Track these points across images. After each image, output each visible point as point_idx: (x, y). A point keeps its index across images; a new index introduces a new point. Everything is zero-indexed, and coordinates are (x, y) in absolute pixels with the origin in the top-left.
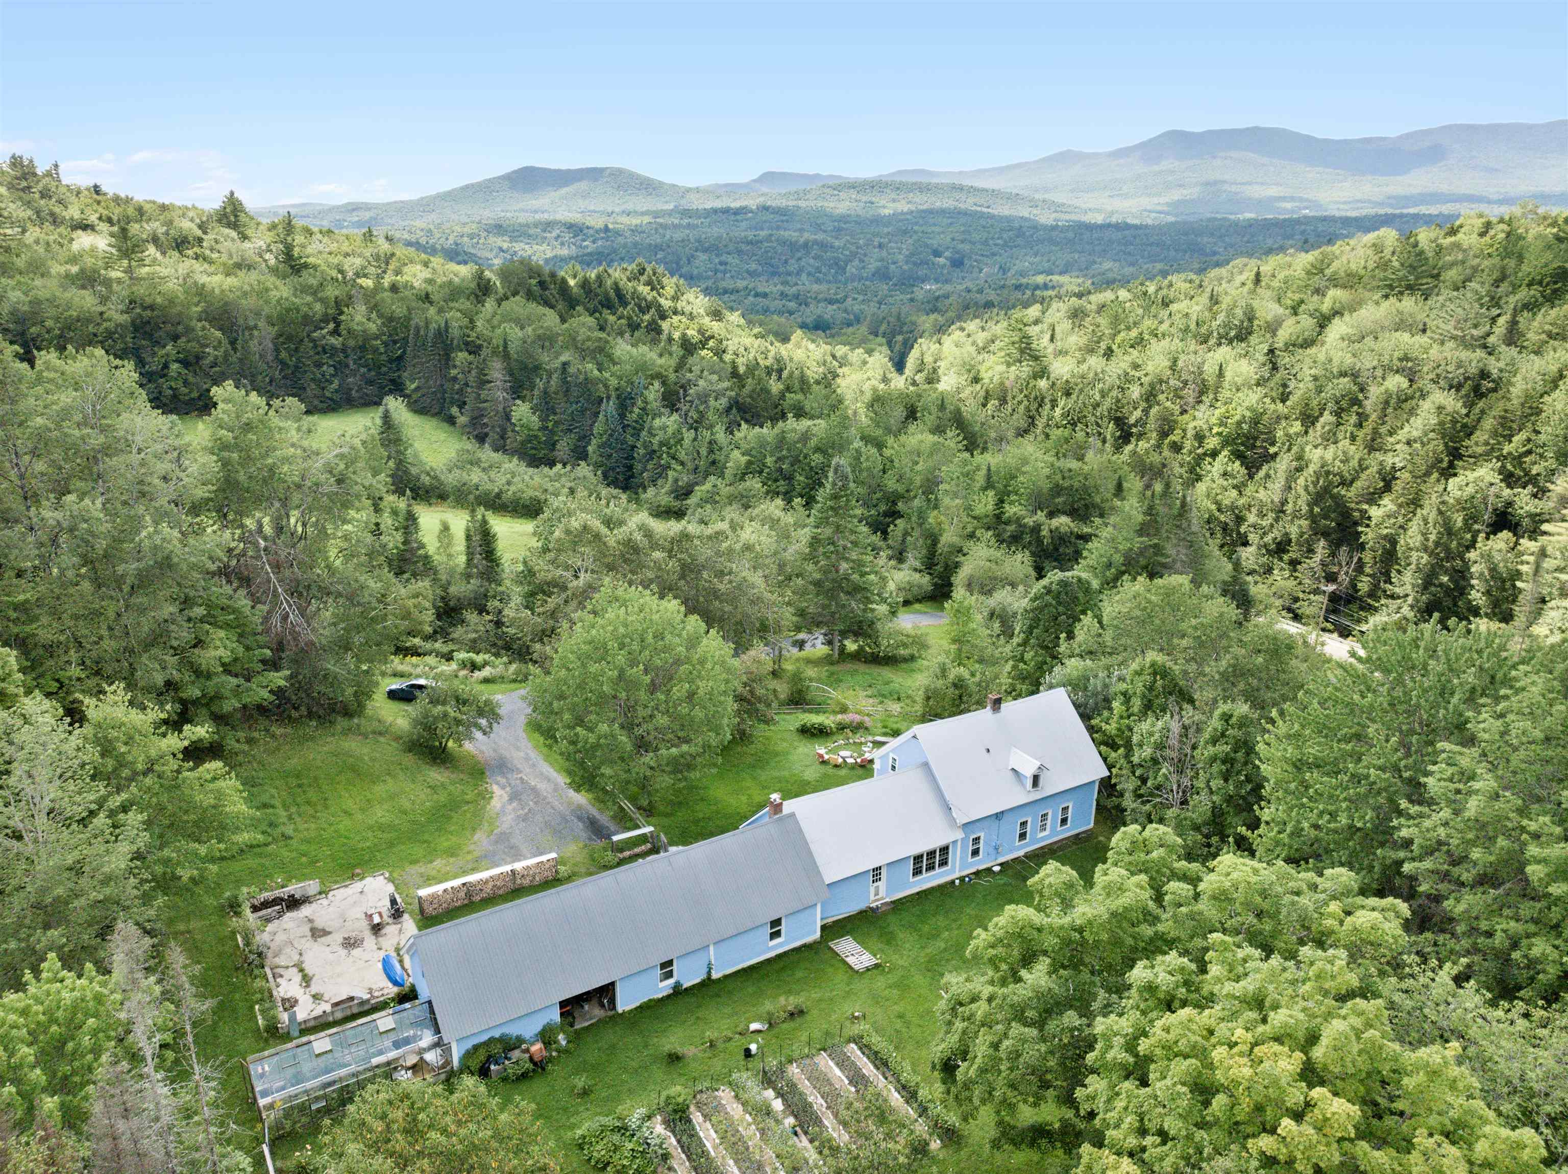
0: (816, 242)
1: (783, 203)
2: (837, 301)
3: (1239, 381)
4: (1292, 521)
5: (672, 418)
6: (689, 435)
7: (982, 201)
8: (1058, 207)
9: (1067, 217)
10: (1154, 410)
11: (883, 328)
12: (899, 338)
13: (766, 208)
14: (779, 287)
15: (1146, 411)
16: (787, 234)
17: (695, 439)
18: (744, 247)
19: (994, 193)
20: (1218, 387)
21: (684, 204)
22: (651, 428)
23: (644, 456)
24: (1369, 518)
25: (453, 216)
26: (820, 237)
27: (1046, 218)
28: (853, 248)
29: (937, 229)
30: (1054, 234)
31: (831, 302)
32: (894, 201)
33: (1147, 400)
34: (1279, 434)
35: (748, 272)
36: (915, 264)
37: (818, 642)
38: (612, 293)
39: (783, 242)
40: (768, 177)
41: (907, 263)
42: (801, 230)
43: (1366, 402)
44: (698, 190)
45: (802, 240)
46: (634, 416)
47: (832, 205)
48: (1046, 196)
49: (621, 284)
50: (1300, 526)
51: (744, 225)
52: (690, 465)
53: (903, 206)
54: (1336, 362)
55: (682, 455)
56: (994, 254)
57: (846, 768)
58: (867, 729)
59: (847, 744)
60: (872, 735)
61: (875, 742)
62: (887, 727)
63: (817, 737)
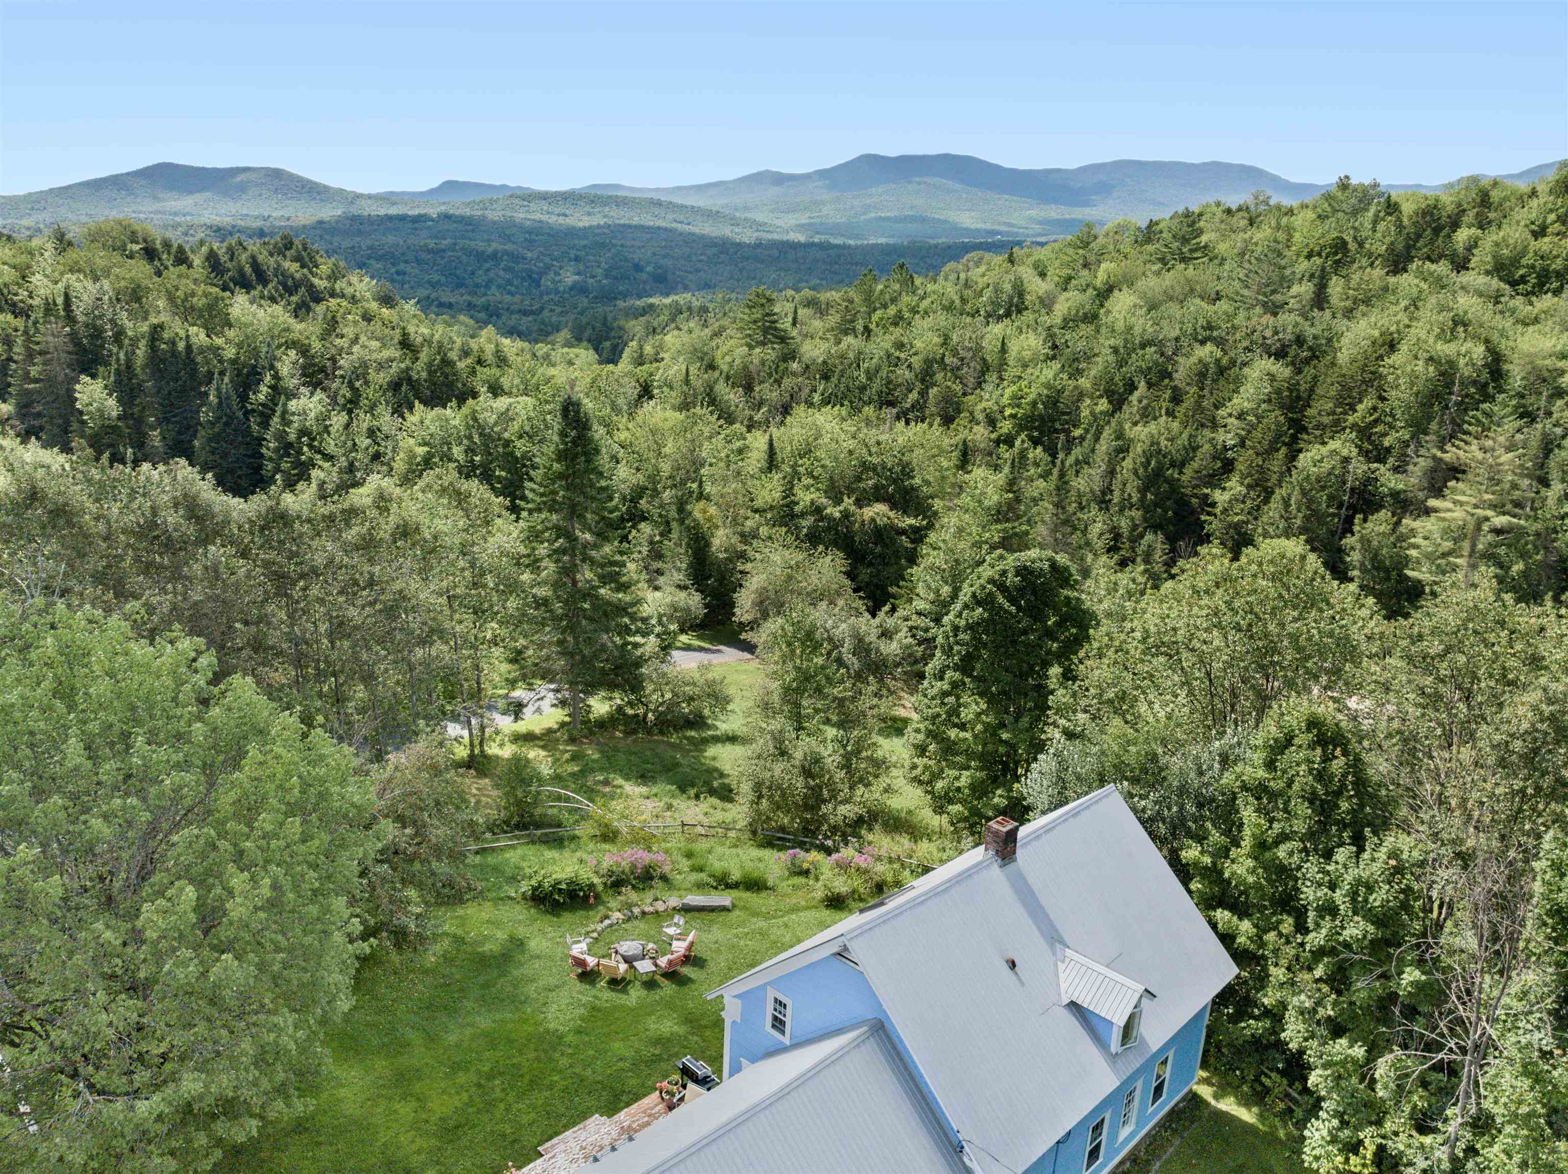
0: (506, 252)
1: (467, 212)
2: (532, 313)
3: (1027, 354)
4: (1121, 511)
5: (316, 398)
6: (338, 420)
7: (682, 218)
8: (759, 226)
9: (770, 236)
10: (933, 392)
11: (586, 334)
12: (607, 344)
13: (447, 217)
14: (467, 297)
15: (923, 394)
16: (472, 243)
17: (347, 426)
18: (424, 256)
19: (694, 210)
20: (1003, 364)
21: (354, 210)
22: (285, 412)
23: (276, 450)
24: (1213, 505)
25: (70, 216)
26: (509, 247)
27: (747, 236)
28: (547, 260)
29: (637, 243)
30: (759, 251)
31: (525, 313)
32: (589, 214)
33: (923, 381)
34: (1085, 413)
35: (429, 282)
36: (616, 278)
37: (546, 705)
38: (248, 269)
39: (469, 252)
40: (450, 186)
41: (606, 276)
42: (489, 240)
43: (1175, 375)
44: (370, 197)
45: (490, 250)
46: (262, 397)
47: (522, 216)
48: (748, 215)
49: (260, 258)
50: (1132, 519)
51: (424, 233)
52: (343, 462)
53: (598, 220)
54: (1137, 330)
55: (331, 446)
56: (698, 270)
57: (638, 983)
58: (664, 878)
59: (629, 919)
60: (676, 893)
61: (687, 909)
62: (701, 870)
63: (566, 910)
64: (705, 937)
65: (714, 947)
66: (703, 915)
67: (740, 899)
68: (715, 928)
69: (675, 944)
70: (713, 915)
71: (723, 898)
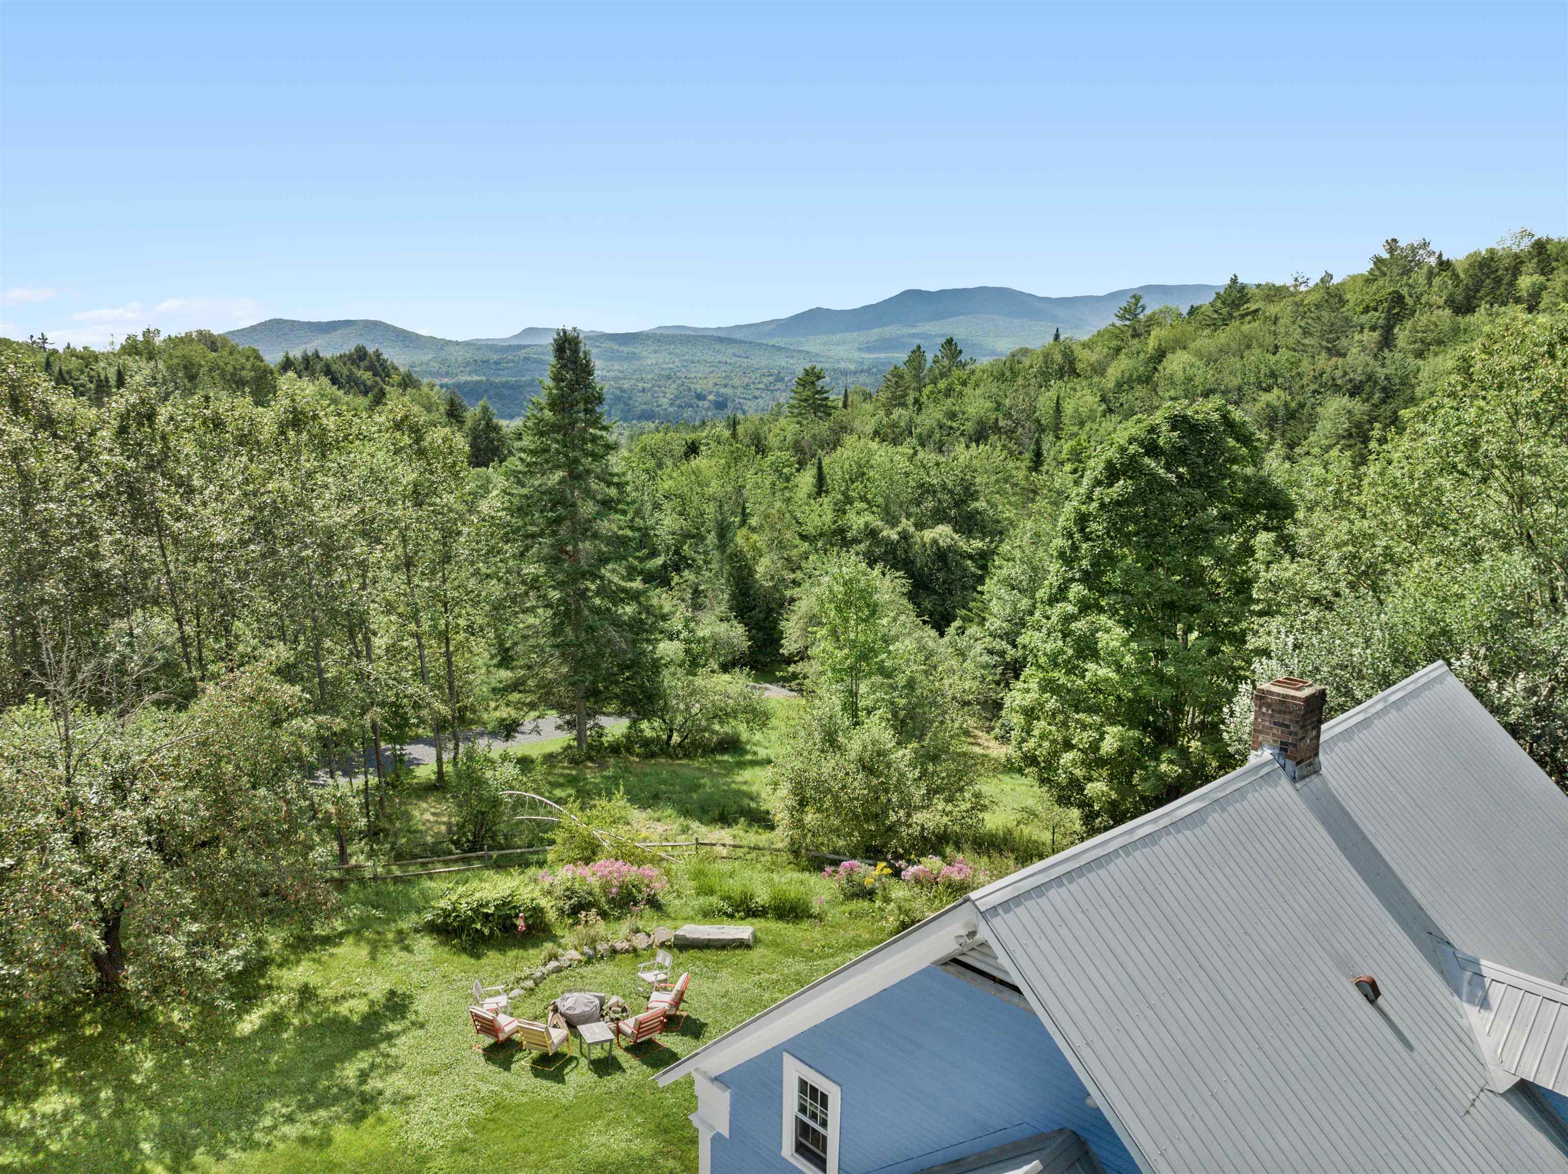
19: (752, 345)
29: (699, 376)
40: (530, 332)
41: (672, 405)
48: (801, 348)
57: (584, 1062)
58: (654, 903)
59: (589, 961)
60: (669, 923)
61: (683, 945)
62: (711, 892)
63: (492, 947)
64: (706, 986)
65: (719, 1002)
66: (709, 954)
67: (767, 931)
68: (724, 973)
69: (655, 995)
70: (723, 954)
71: (742, 930)
